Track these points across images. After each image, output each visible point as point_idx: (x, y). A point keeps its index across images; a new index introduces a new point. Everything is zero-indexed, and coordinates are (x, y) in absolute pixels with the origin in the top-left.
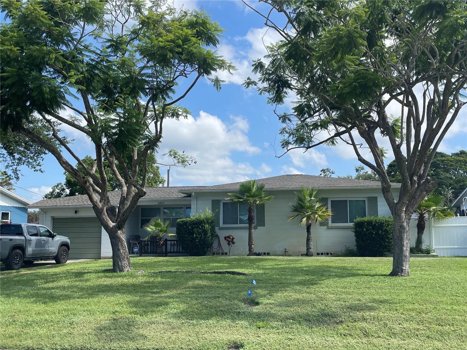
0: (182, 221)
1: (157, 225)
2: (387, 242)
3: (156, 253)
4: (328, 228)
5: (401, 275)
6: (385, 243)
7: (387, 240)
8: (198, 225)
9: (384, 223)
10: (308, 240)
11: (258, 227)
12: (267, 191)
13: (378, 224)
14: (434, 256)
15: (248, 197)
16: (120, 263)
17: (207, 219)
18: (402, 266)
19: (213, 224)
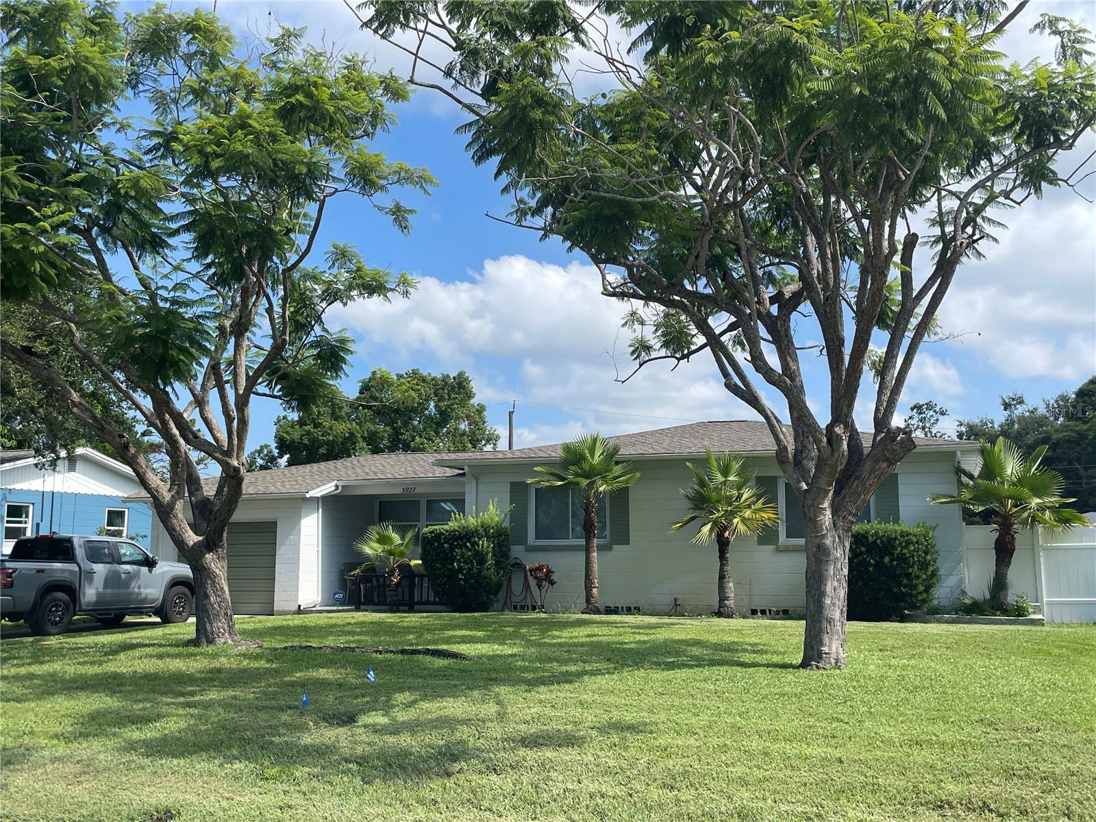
0: (432, 532)
1: (383, 540)
2: (906, 586)
3: (384, 603)
4: (778, 550)
5: (817, 666)
6: (899, 589)
7: (905, 581)
8: (465, 541)
9: (896, 538)
10: (722, 577)
11: (614, 546)
12: (630, 461)
13: (882, 542)
14: (1033, 622)
15: (577, 475)
16: (208, 625)
17: (485, 527)
18: (822, 644)
19: (502, 538)
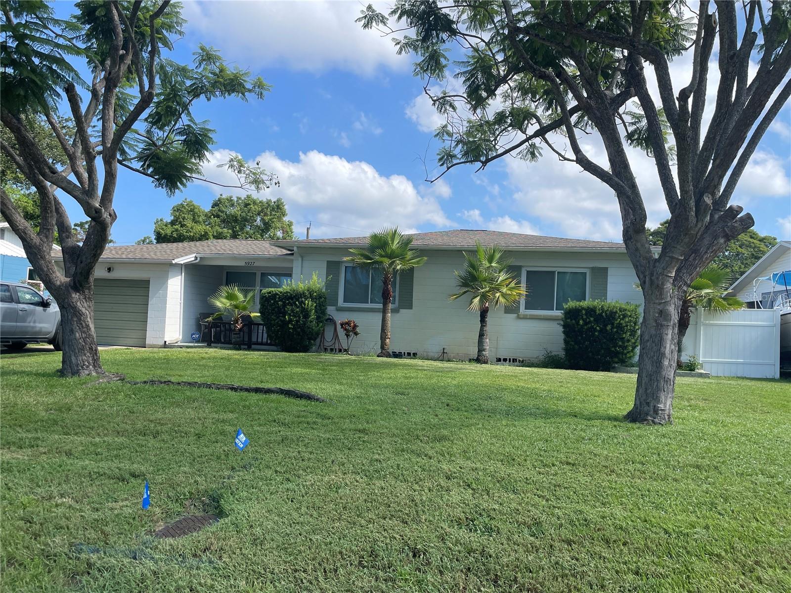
0: (270, 293)
1: (230, 297)
2: (620, 346)
3: (229, 343)
4: (519, 317)
5: (653, 421)
6: (615, 347)
7: (620, 343)
8: (294, 300)
9: (616, 312)
10: (481, 335)
11: (401, 310)
12: (417, 249)
13: (606, 314)
14: (701, 375)
15: (382, 256)
17: (311, 292)
18: (659, 402)
19: (322, 300)
